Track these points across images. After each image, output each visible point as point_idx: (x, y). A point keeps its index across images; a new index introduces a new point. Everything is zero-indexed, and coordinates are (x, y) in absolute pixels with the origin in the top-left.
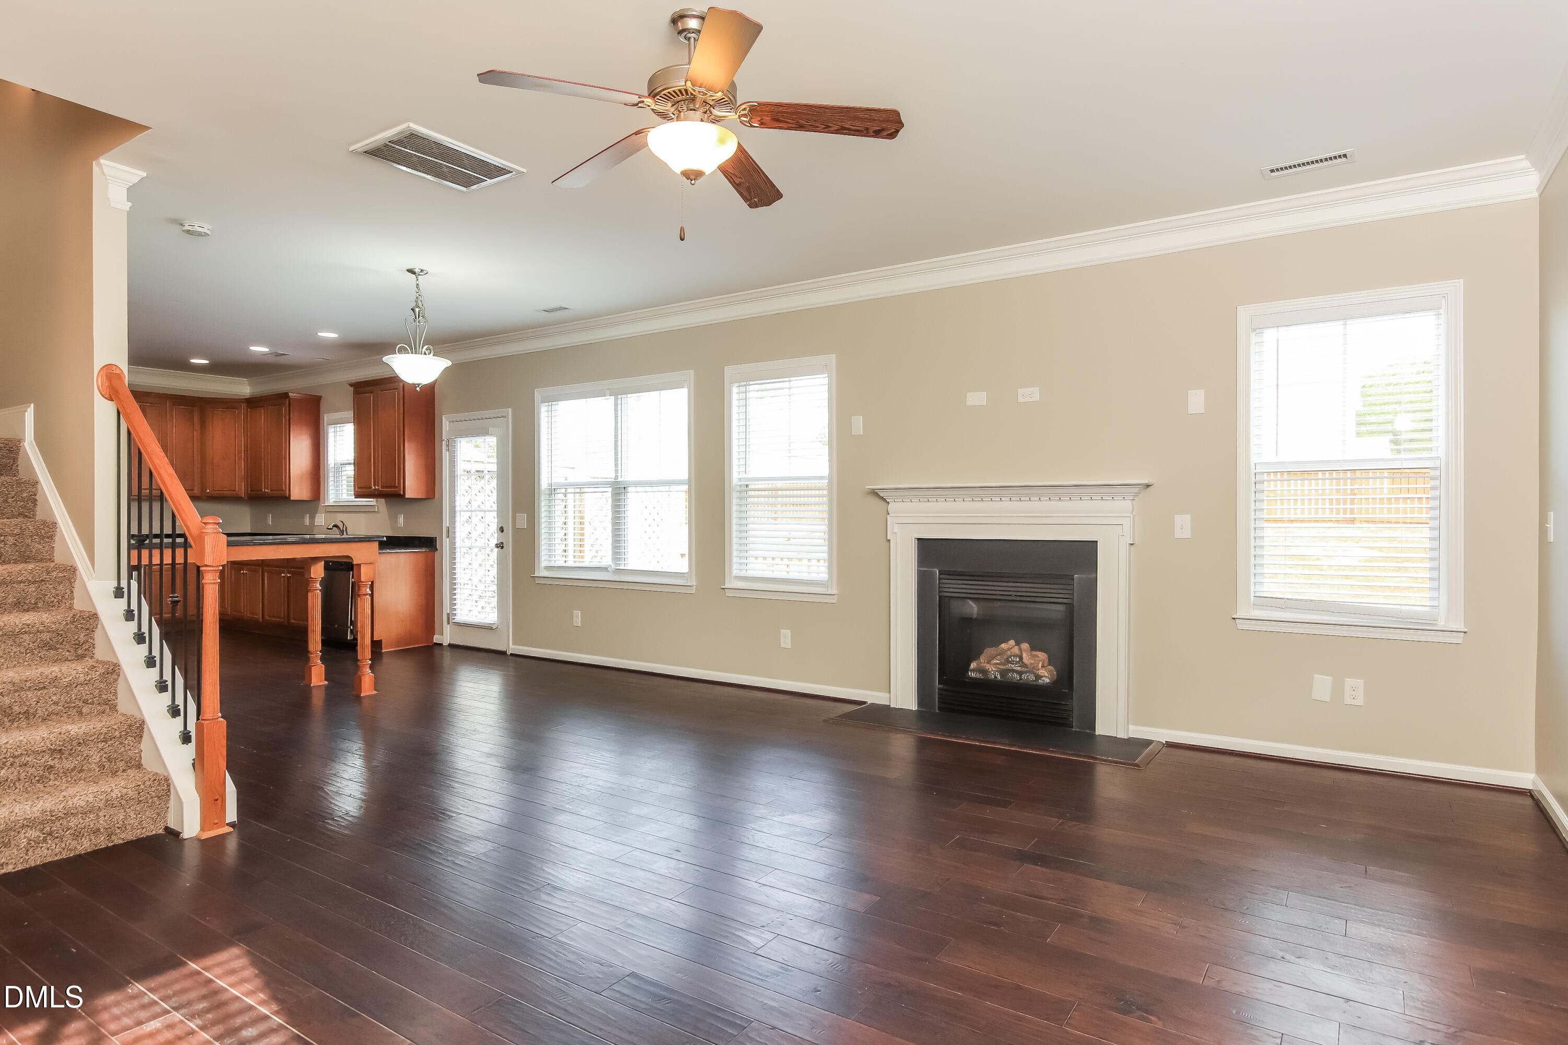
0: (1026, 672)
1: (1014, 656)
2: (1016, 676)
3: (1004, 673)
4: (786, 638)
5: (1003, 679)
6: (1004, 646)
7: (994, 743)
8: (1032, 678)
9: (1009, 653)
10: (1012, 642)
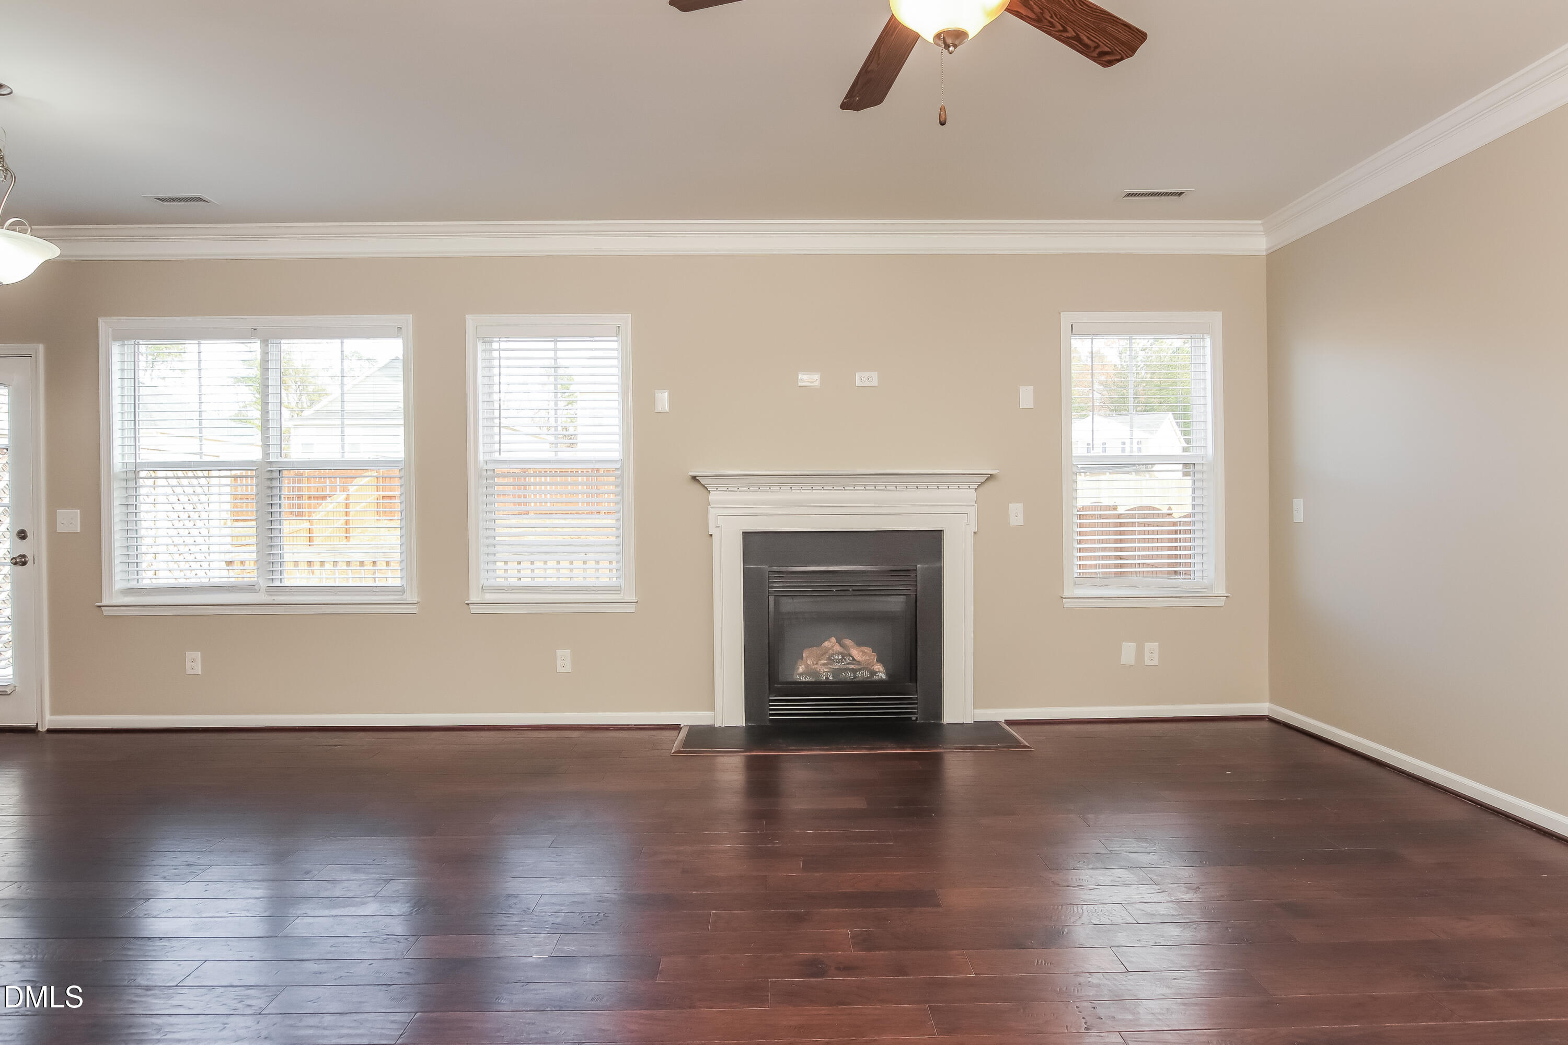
0: (860, 670)
1: (836, 654)
2: (850, 676)
3: (836, 672)
4: (564, 659)
5: (835, 680)
6: (826, 644)
7: (883, 749)
8: (867, 674)
9: (831, 651)
10: (833, 640)
